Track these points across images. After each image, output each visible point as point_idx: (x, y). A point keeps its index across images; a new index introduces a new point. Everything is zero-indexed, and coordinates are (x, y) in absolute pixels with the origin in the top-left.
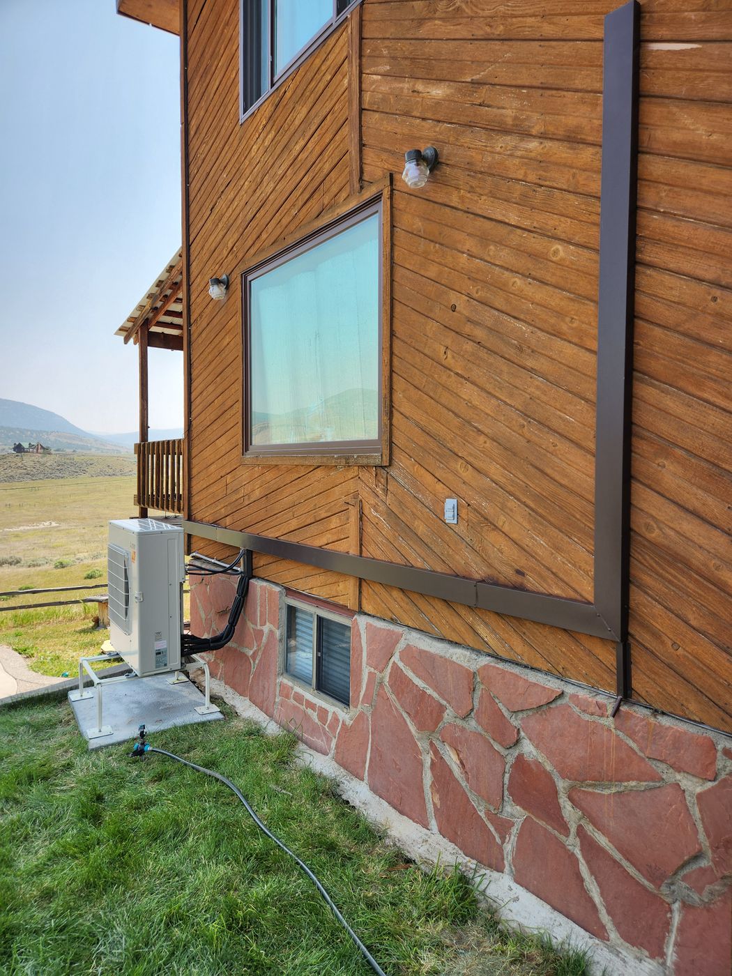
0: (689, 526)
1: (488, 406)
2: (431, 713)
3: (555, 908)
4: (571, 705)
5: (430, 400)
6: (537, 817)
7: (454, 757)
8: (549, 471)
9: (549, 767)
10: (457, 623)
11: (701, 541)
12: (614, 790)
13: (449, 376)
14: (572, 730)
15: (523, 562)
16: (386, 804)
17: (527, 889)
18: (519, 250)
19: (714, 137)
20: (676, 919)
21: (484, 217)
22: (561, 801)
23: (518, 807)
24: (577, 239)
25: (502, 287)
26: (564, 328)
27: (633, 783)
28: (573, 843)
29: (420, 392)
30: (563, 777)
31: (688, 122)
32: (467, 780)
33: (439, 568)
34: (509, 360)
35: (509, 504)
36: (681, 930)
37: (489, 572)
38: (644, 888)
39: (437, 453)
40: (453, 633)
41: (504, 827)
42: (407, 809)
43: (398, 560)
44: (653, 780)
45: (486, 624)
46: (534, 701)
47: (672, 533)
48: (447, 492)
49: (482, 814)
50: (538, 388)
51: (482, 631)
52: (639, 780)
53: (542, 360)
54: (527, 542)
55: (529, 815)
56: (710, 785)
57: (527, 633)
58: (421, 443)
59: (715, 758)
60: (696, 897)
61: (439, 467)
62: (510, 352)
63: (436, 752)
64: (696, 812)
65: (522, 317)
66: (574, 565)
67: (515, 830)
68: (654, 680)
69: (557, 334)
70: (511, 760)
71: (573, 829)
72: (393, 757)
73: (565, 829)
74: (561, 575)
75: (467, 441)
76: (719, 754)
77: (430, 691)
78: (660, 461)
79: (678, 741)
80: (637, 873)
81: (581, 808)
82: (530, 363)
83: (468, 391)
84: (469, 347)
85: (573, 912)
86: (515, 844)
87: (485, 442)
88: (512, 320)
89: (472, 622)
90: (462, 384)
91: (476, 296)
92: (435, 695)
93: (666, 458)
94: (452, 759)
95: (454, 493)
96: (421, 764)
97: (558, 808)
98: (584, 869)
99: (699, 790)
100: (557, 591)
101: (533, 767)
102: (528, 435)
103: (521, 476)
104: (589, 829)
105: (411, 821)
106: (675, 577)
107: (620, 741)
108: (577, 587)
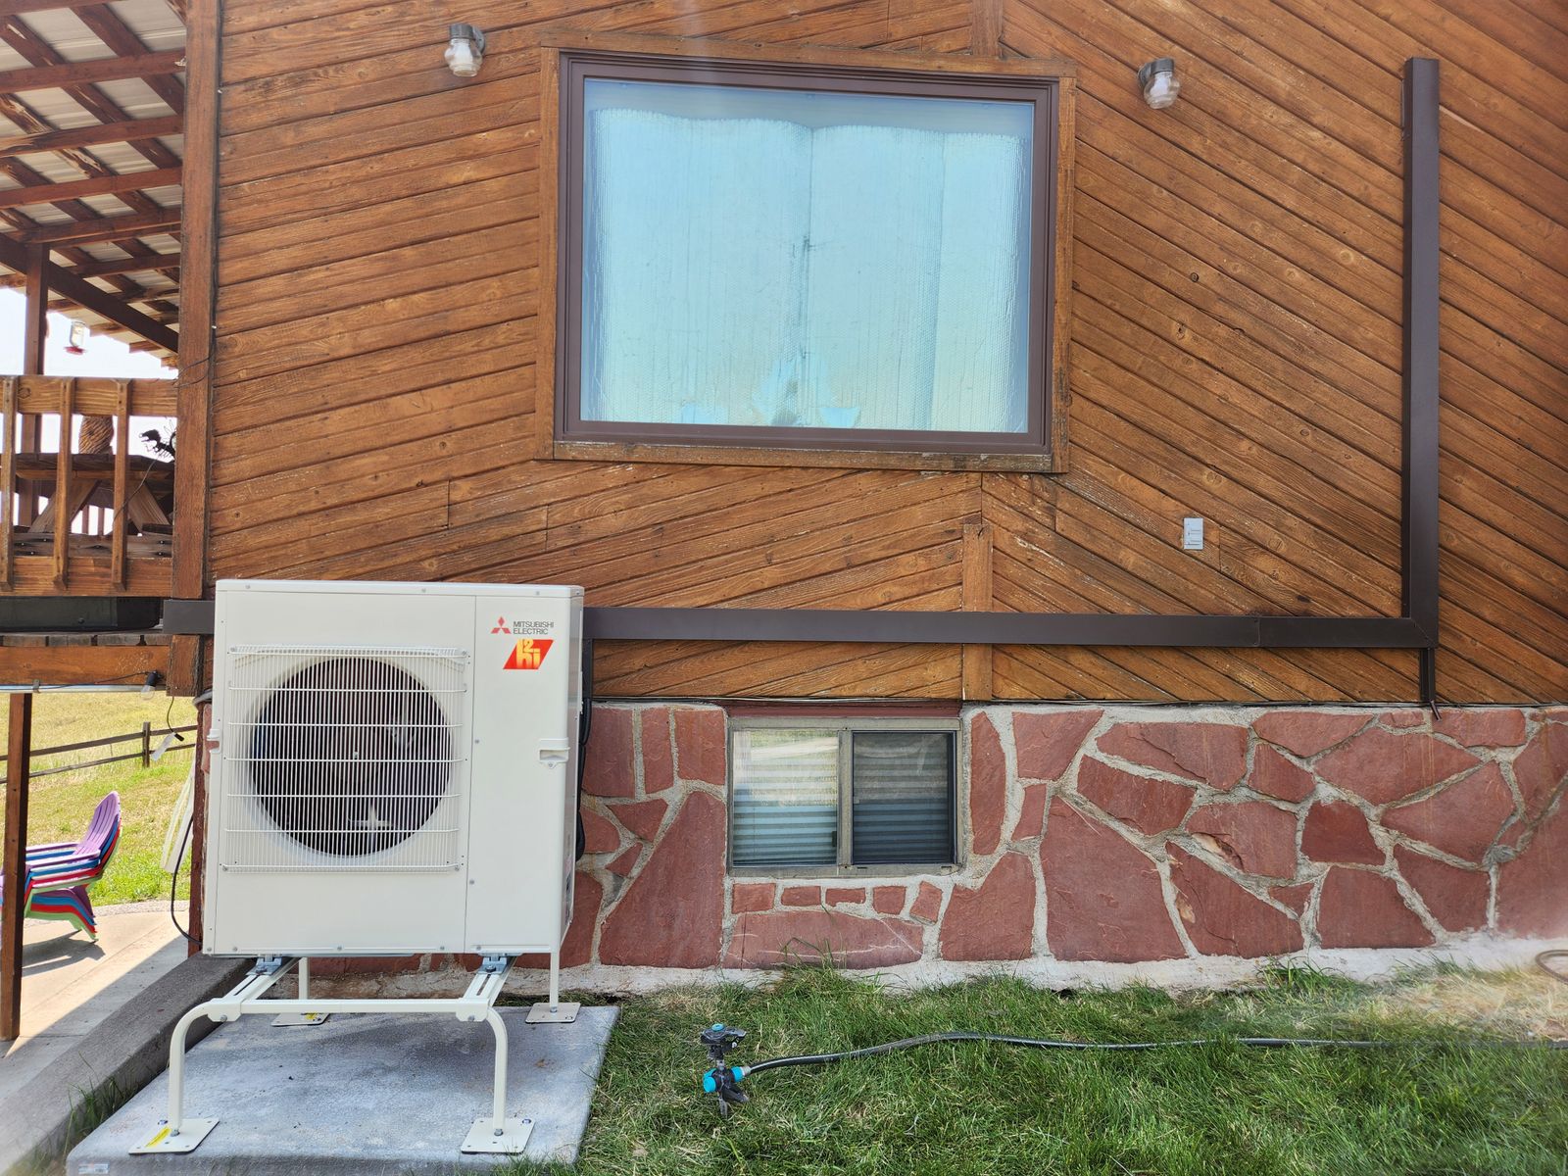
0: (1484, 534)
1: (1256, 407)
2: (1170, 804)
3: (1375, 947)
4: (1381, 725)
5: (1150, 388)
6: (1343, 862)
7: (1211, 846)
8: (1342, 485)
9: (1356, 801)
10: (1204, 675)
11: (1493, 546)
12: (1432, 793)
13: (1188, 361)
14: (1384, 751)
15: (1308, 585)
16: (1100, 964)
17: (1339, 947)
18: (1297, 239)
19: (1496, 212)
20: (1494, 882)
21: (1241, 182)
22: (1373, 831)
23: (1317, 864)
24: (1370, 251)
25: (1276, 274)
26: (1357, 336)
27: (1454, 777)
28: (1390, 869)
29: (1130, 375)
30: (1375, 802)
31: (1475, 190)
32: (1241, 865)
33: (1171, 609)
34: (1285, 358)
35: (1287, 522)
36: (1499, 890)
37: (1257, 603)
38: (1465, 870)
39: (1165, 459)
40: (1195, 691)
41: (1297, 898)
42: (1140, 951)
43: (1084, 609)
44: (1472, 766)
45: (1254, 667)
46: (1337, 736)
47: (1469, 541)
48: (1184, 510)
49: (1264, 896)
50: (1325, 394)
51: (1247, 677)
52: (1459, 771)
53: (1331, 365)
54: (1312, 564)
55: (1331, 864)
56: (1520, 749)
57: (1314, 665)
58: (1135, 445)
59: (1524, 724)
60: (1510, 852)
61: (1170, 477)
62: (1286, 349)
63: (1178, 852)
64: (1512, 777)
65: (1302, 313)
66: (1372, 582)
67: (1315, 892)
68: (1455, 678)
69: (1348, 341)
70: (1304, 814)
71: (1389, 852)
72: (1100, 892)
73: (1380, 857)
74: (1357, 594)
75: (1219, 446)
76: (1527, 720)
77: (1161, 776)
78: (1458, 477)
79: (1494, 723)
80: (1460, 860)
81: (1397, 827)
82: (1313, 365)
83: (1218, 385)
84: (1223, 331)
85: (1396, 939)
86: (1318, 907)
87: (1250, 449)
88: (1289, 314)
89: (1229, 669)
90: (1210, 374)
91: (1230, 270)
92: (1174, 779)
93: (1463, 474)
94: (1207, 851)
95: (1195, 511)
96: (1157, 877)
97: (1371, 839)
98: (1404, 888)
99: (1512, 758)
100: (1351, 612)
101: (1335, 809)
102: (1314, 444)
103: (1304, 490)
104: (1408, 844)
105: (1154, 963)
106: (1472, 580)
107: (1438, 742)
108: (1375, 604)
